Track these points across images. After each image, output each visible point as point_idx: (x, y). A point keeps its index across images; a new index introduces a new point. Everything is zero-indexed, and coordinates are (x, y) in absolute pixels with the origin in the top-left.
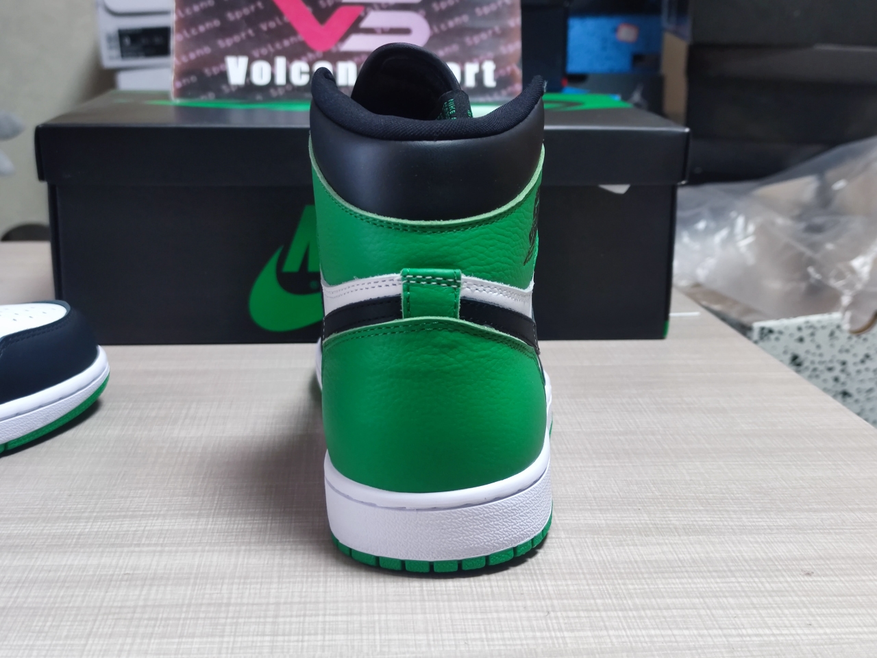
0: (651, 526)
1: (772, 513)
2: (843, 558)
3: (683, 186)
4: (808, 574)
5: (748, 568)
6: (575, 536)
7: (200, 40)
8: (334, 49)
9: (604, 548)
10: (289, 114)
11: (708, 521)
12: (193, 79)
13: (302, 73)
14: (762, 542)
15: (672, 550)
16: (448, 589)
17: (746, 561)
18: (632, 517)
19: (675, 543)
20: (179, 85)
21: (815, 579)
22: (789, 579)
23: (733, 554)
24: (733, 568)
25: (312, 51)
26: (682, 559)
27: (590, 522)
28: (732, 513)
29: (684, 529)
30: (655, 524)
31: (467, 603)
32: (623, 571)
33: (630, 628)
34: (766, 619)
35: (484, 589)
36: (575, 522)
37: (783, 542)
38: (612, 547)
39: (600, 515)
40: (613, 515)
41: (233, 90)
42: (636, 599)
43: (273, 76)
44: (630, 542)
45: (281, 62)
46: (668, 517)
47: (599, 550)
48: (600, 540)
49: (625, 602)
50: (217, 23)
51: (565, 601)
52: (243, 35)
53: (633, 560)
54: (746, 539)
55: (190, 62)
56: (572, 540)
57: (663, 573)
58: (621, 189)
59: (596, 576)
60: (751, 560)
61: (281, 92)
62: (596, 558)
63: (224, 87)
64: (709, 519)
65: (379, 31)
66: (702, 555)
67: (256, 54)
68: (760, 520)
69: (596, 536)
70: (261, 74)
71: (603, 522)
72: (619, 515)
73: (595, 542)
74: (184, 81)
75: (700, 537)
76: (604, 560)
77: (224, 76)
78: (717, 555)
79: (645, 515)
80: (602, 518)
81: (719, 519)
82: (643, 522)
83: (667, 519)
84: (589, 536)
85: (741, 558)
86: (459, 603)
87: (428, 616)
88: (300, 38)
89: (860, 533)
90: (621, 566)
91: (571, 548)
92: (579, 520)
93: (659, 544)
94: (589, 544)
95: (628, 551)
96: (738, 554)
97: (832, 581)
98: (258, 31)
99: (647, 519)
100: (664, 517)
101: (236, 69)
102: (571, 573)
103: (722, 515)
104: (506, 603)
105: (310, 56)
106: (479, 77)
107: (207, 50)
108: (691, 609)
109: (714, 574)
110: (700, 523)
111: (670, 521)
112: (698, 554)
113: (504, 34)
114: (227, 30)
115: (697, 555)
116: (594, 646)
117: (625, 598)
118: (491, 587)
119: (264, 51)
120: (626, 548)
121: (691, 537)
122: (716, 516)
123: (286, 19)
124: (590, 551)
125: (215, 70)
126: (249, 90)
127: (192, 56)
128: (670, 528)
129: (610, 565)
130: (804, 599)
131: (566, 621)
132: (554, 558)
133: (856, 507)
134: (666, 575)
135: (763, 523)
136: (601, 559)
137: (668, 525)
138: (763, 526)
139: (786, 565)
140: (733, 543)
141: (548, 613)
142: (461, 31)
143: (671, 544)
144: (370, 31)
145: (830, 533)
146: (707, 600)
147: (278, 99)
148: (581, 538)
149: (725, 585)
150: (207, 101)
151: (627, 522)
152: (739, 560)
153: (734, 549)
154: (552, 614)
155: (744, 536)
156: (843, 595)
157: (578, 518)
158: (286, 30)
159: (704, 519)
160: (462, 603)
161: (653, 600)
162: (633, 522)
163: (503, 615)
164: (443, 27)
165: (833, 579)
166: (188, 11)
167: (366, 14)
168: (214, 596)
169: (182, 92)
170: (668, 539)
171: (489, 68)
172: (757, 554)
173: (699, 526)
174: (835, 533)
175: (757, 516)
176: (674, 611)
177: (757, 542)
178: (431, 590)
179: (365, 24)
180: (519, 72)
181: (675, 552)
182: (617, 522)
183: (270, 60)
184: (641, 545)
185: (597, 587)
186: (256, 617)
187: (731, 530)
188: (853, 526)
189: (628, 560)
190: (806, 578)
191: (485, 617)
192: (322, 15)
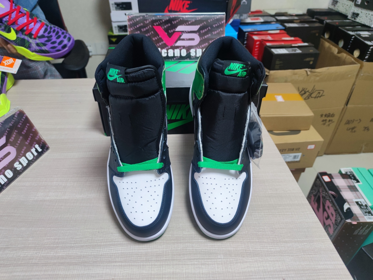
0: (245, 251)
9: (233, 264)
13: (165, 53)
15: (250, 266)
19: (250, 262)
25: (167, 46)
26: (252, 271)
29: (253, 253)
44: (239, 261)
47: (231, 266)
48: (232, 259)
53: (240, 271)
56: (225, 259)
60: (269, 271)
62: (230, 271)
65: (186, 40)
73: (230, 261)
75: (257, 258)
76: (232, 272)
84: (229, 257)
88: (164, 42)
105: (167, 48)
123: (160, 36)
142: (208, 39)
144: (183, 40)
158: (160, 40)
164: (203, 38)
167: (182, 34)
179: (182, 38)
192: (170, 35)
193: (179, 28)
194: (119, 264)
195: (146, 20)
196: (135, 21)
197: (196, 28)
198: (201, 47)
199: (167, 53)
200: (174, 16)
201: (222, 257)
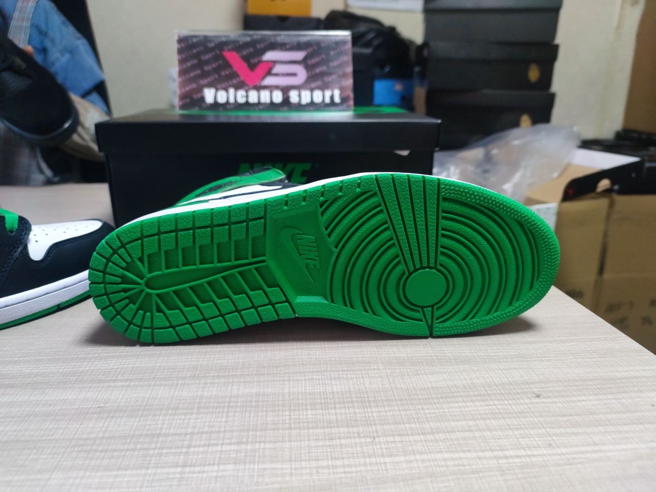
0: (434, 358)
1: (504, 345)
2: (556, 382)
3: (437, 151)
4: (538, 396)
5: (499, 392)
6: (389, 368)
7: (191, 80)
8: (258, 84)
9: (407, 377)
10: (237, 117)
11: (468, 353)
12: (188, 100)
13: (242, 97)
14: (503, 369)
15: (449, 378)
16: (308, 417)
17: (496, 385)
18: (422, 351)
19: (450, 372)
20: (181, 103)
21: (544, 400)
22: (527, 401)
23: (488, 380)
24: (489, 392)
25: (247, 85)
26: (457, 385)
27: (397, 355)
28: (481, 346)
29: (455, 360)
30: (437, 356)
31: (320, 430)
32: (420, 397)
33: (430, 452)
34: (520, 440)
35: (331, 416)
36: (388, 356)
37: (516, 369)
38: (412, 376)
39: (403, 350)
40: (411, 349)
41: (209, 106)
42: (432, 423)
43: (228, 98)
44: (423, 372)
45: (232, 91)
46: (444, 350)
47: (404, 379)
48: (404, 370)
49: (424, 425)
50: (199, 72)
51: (385, 427)
52: (213, 78)
53: (426, 387)
54: (493, 367)
55: (186, 92)
56: (387, 370)
57: (446, 398)
58: (405, 153)
59: (404, 402)
60: (500, 385)
61: (232, 106)
62: (403, 386)
63: (204, 105)
64: (468, 351)
65: (281, 75)
66: (469, 381)
67: (219, 86)
68: (498, 351)
69: (401, 367)
70: (222, 97)
71: (405, 355)
72: (414, 349)
73: (401, 372)
74: (184, 101)
75: (465, 366)
76: (408, 388)
77: (202, 99)
78: (478, 381)
79: (430, 349)
80: (404, 352)
81: (474, 351)
82: (429, 354)
83: (443, 352)
84: (397, 367)
85: (493, 383)
86: (314, 430)
87: (293, 443)
88: (242, 78)
89: (560, 360)
90: (419, 392)
91: (387, 378)
92: (391, 354)
93: (441, 373)
94: (398, 374)
95: (422, 379)
96: (491, 380)
97: (555, 402)
98: (220, 76)
99: (431, 352)
100: (442, 351)
101: (209, 95)
102: (387, 400)
103: (476, 347)
104: (346, 430)
105: (247, 88)
106: (332, 98)
107: (194, 86)
108: (469, 431)
109: (479, 398)
110: (463, 354)
111: (445, 353)
112: (466, 380)
113: (344, 75)
114: (205, 75)
115: (465, 382)
116: (406, 471)
117: (424, 422)
118: (336, 414)
119: (223, 86)
120: (421, 376)
121: (459, 366)
122: (472, 349)
123: (235, 69)
124: (398, 380)
125: (199, 96)
126: (216, 105)
127: (187, 89)
128: (446, 359)
129: (412, 392)
130: (540, 419)
131: (386, 446)
132: (376, 387)
133: (552, 339)
134: (448, 400)
135: (501, 354)
136: (406, 387)
137: (444, 356)
138: (501, 356)
139: (522, 389)
140: (486, 370)
141: (374, 438)
142: (322, 75)
143: (448, 372)
144: (276, 75)
145: (542, 361)
146: (477, 422)
147: (231, 110)
148: (392, 369)
149: (487, 407)
150: (195, 111)
151: (419, 355)
152: (492, 385)
153: (487, 375)
154: (377, 440)
155: (492, 364)
156: (565, 416)
157: (389, 353)
158: (234, 75)
159: (465, 351)
160: (317, 430)
161: (442, 423)
162: (423, 355)
163: (343, 441)
164: (313, 73)
165: (555, 401)
166: (184, 66)
167: (274, 66)
168: (152, 427)
169: (182, 107)
170: (446, 368)
171: (337, 93)
172: (503, 379)
173: (463, 356)
174: (545, 360)
175: (496, 348)
176: (458, 433)
177: (500, 369)
178: (296, 419)
179: (275, 71)
180: (352, 95)
181: (451, 379)
182: (413, 355)
183: (226, 90)
184: (430, 374)
185: (405, 413)
186: (175, 448)
187: (483, 360)
188: (555, 354)
189: (423, 387)
190: (537, 400)
191: (332, 444)
192: (252, 67)
193: (269, 56)
194: (123, 383)
195: (210, 42)
196: (190, 42)
197: (299, 55)
198: (309, 86)
199: (247, 96)
200: (259, 37)
201: (381, 368)
